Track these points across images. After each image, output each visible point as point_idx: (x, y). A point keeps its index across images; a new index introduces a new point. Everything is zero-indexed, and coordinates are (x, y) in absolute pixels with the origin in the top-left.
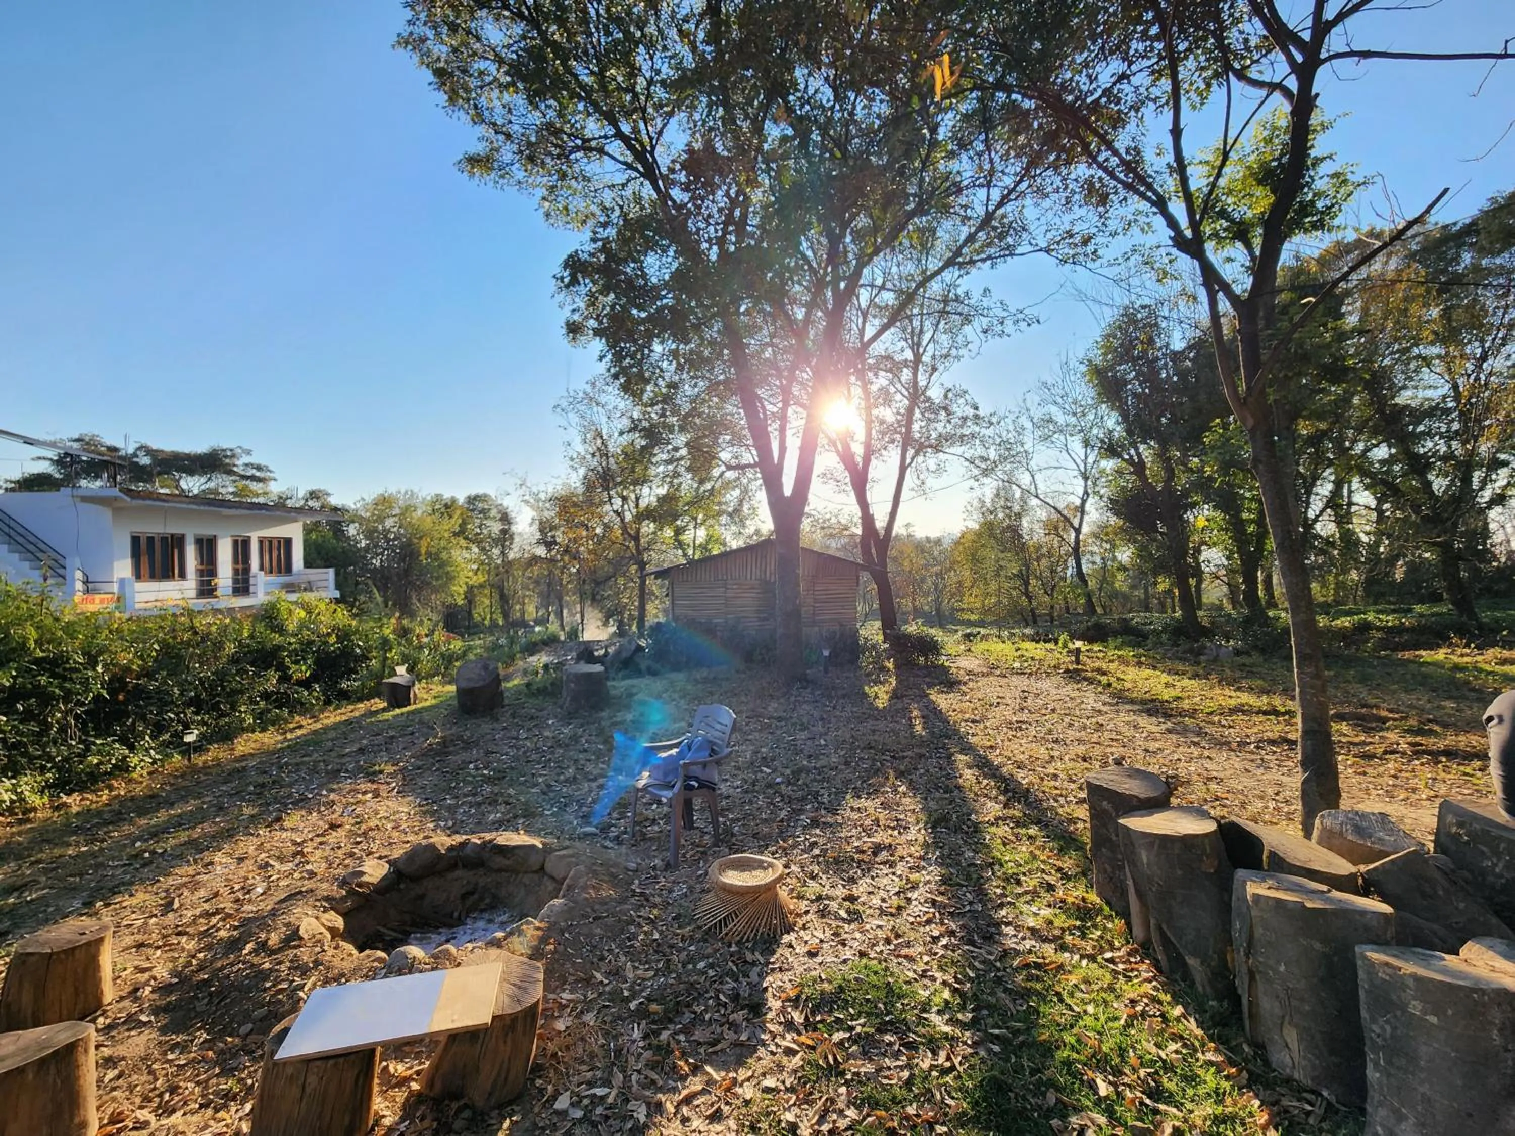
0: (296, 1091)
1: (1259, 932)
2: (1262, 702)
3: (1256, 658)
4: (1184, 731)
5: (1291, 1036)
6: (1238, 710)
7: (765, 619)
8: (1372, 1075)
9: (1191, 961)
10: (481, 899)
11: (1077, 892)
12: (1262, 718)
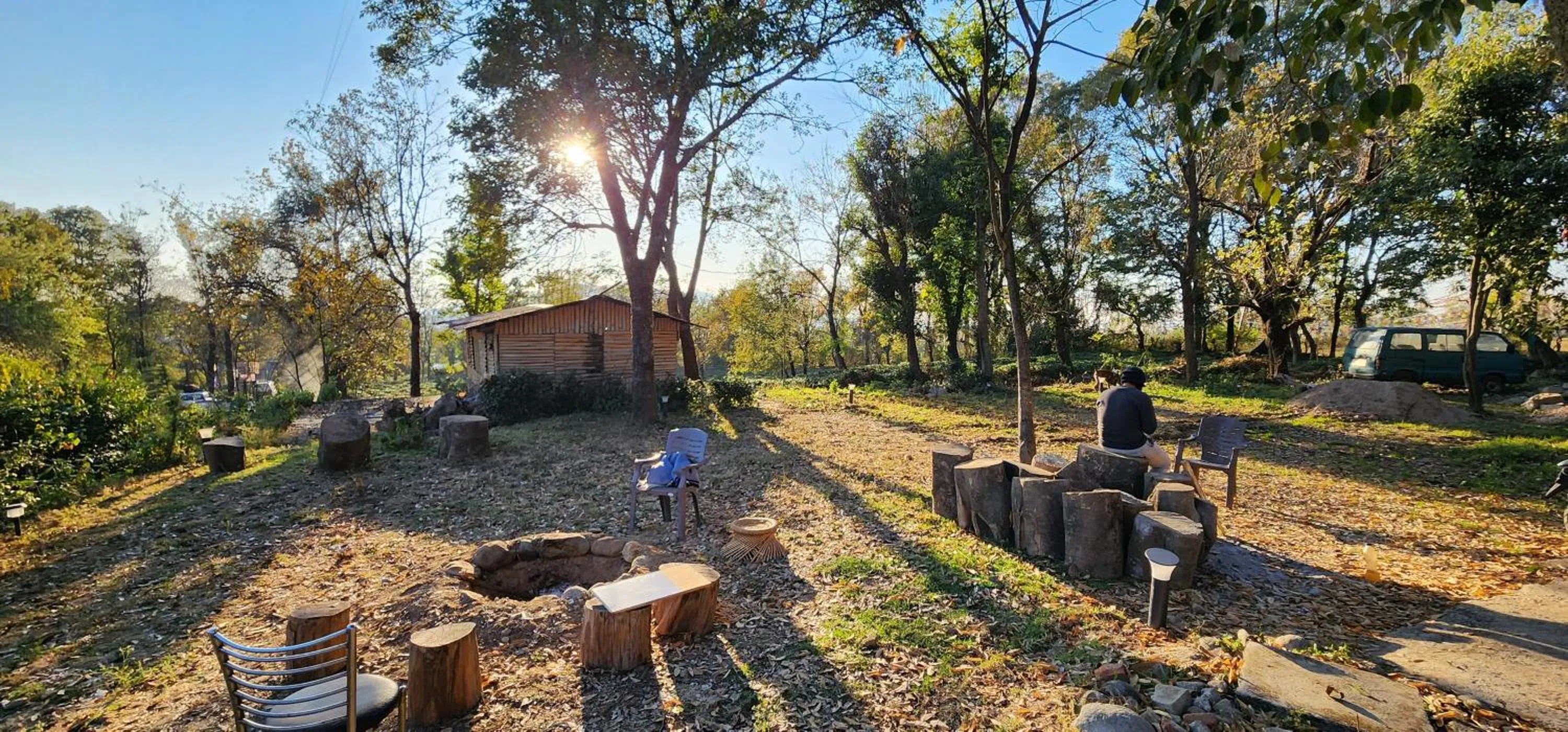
0: (626, 627)
1: (1026, 498)
2: (972, 420)
3: (961, 394)
4: (936, 439)
5: (1038, 538)
6: (959, 426)
7: (592, 371)
8: (1068, 539)
9: (992, 526)
10: (546, 579)
11: (927, 515)
12: (975, 429)
